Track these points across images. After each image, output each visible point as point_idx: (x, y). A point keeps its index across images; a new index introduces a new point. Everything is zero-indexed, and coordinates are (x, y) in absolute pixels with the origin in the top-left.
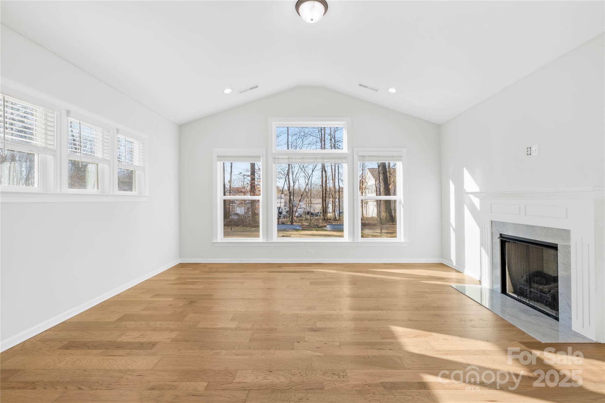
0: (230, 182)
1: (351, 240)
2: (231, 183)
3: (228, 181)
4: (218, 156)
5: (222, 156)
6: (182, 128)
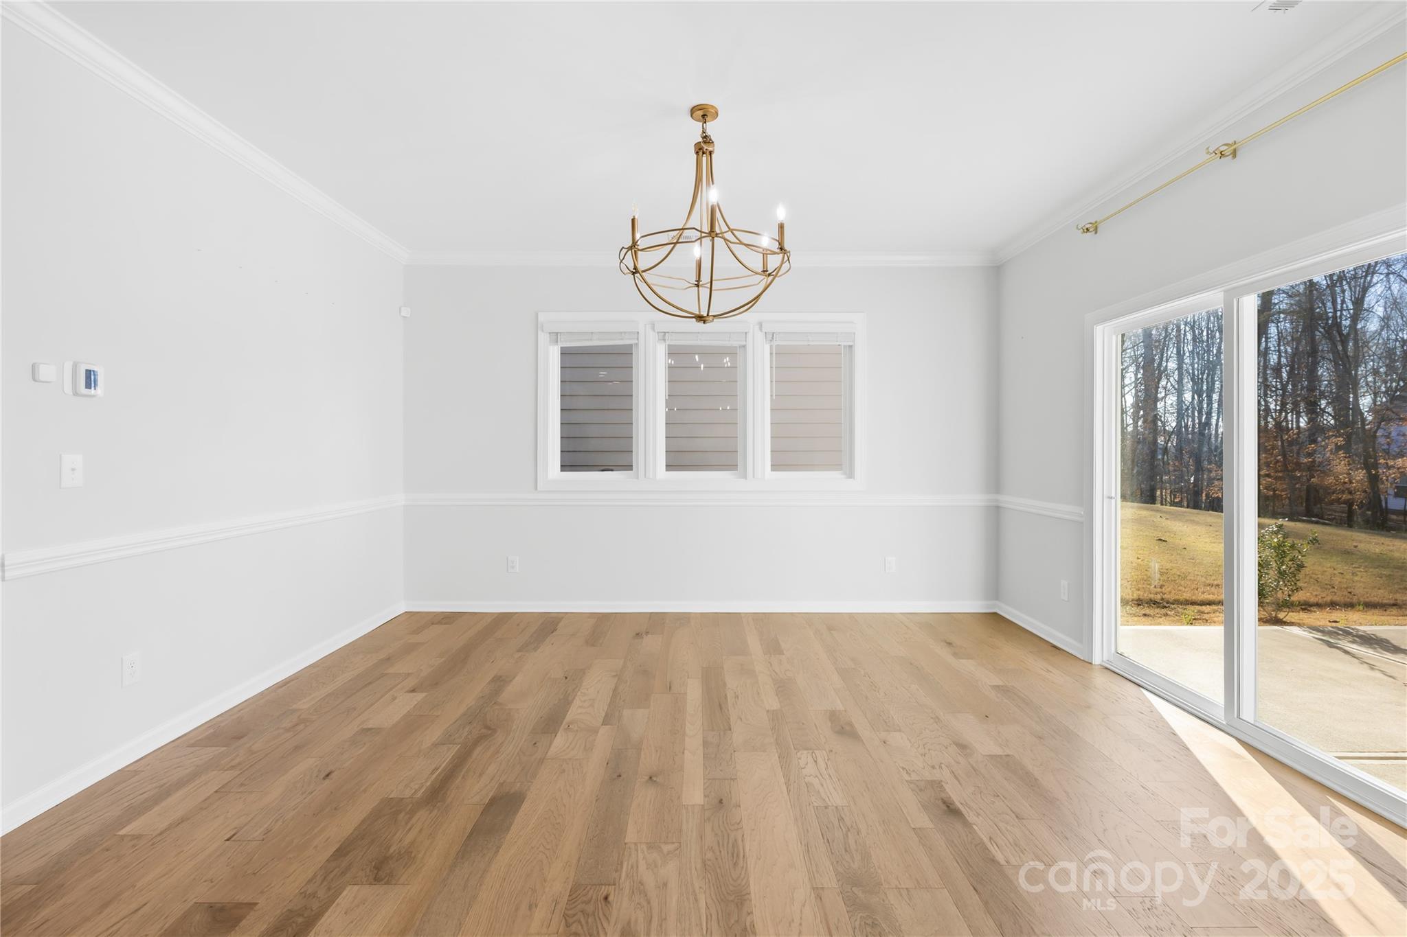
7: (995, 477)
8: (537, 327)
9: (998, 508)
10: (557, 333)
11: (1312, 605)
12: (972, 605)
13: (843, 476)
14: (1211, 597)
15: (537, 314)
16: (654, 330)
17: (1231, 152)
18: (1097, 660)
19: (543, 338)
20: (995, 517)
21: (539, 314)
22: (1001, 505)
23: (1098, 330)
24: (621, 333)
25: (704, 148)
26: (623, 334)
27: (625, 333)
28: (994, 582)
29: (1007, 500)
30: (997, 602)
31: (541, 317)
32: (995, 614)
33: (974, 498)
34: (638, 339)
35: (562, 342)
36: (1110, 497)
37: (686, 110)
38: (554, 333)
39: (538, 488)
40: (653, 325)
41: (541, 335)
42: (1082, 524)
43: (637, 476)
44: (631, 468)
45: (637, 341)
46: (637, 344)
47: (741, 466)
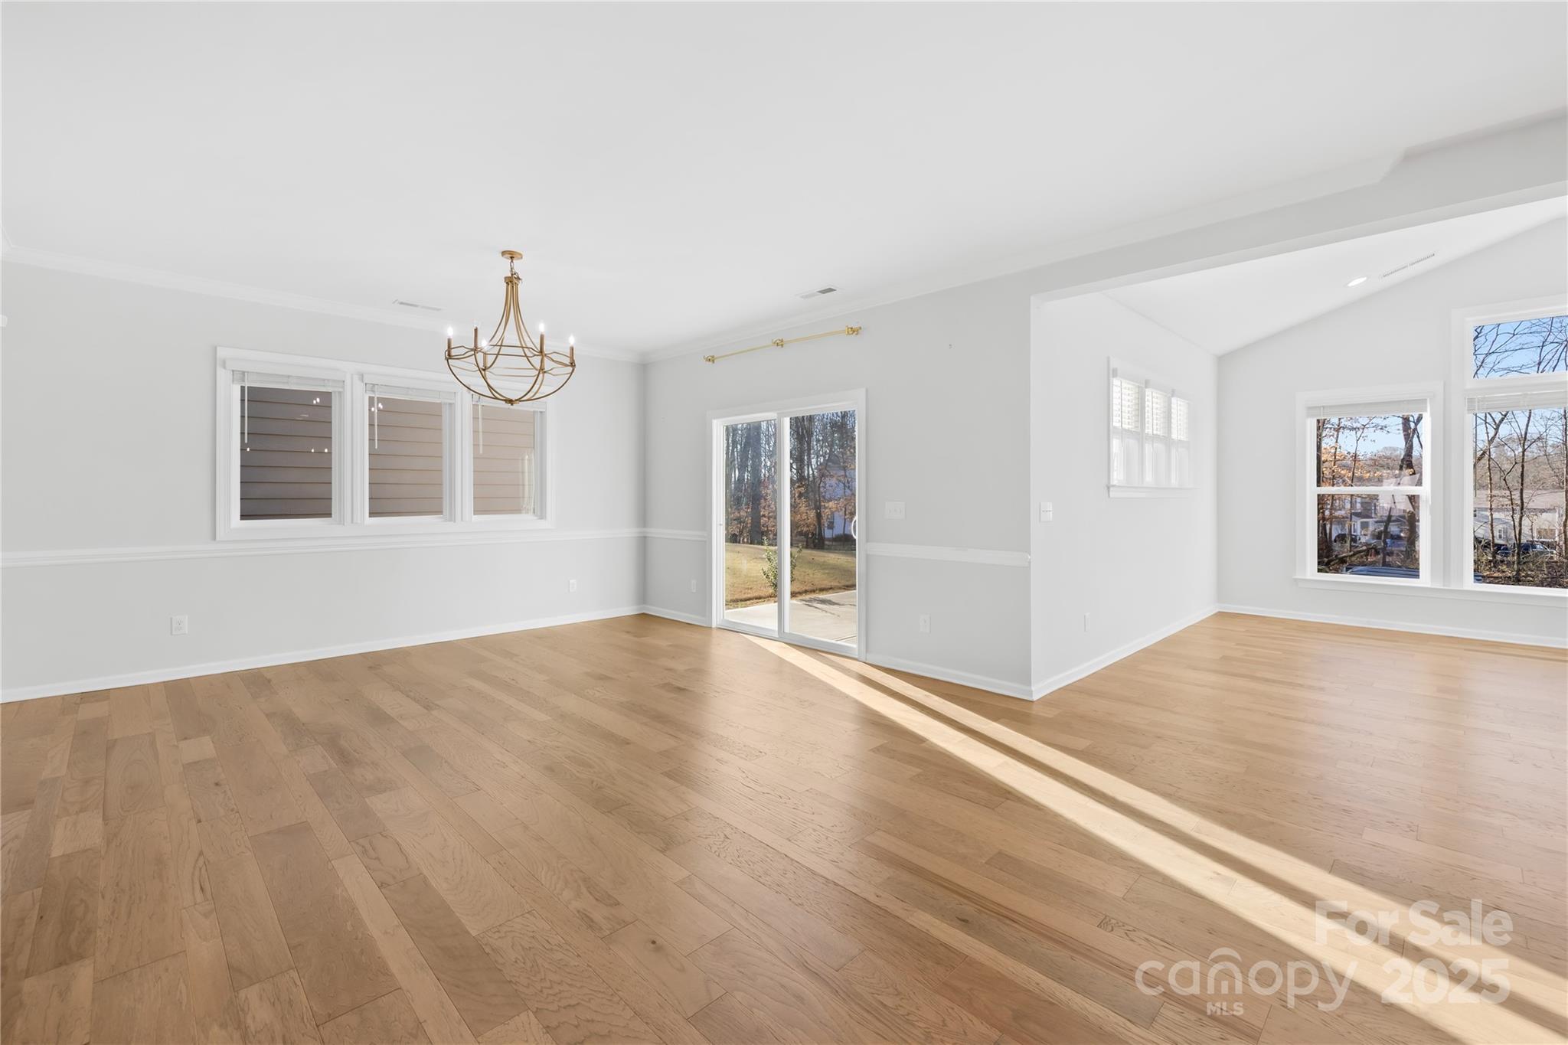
4: (1310, 408)
5: (1319, 407)
6: (1223, 361)
7: (643, 515)
8: (215, 362)
9: (645, 537)
10: (243, 373)
11: (797, 593)
12: (628, 610)
13: (536, 518)
14: (749, 596)
15: (216, 348)
16: (363, 382)
17: (780, 344)
18: (714, 625)
19: (223, 376)
20: (643, 545)
21: (218, 348)
22: (648, 535)
23: (715, 422)
24: (324, 380)
25: (512, 281)
26: (326, 382)
27: (328, 380)
28: (643, 593)
29: (653, 532)
30: (644, 606)
31: (222, 353)
32: (643, 614)
33: (628, 532)
34: (343, 387)
35: (244, 381)
36: (721, 525)
37: (504, 253)
38: (233, 371)
39: (218, 538)
40: (362, 377)
41: (220, 372)
42: (705, 542)
43: (341, 522)
44: (329, 515)
45: (341, 390)
46: (340, 393)
47: (446, 510)
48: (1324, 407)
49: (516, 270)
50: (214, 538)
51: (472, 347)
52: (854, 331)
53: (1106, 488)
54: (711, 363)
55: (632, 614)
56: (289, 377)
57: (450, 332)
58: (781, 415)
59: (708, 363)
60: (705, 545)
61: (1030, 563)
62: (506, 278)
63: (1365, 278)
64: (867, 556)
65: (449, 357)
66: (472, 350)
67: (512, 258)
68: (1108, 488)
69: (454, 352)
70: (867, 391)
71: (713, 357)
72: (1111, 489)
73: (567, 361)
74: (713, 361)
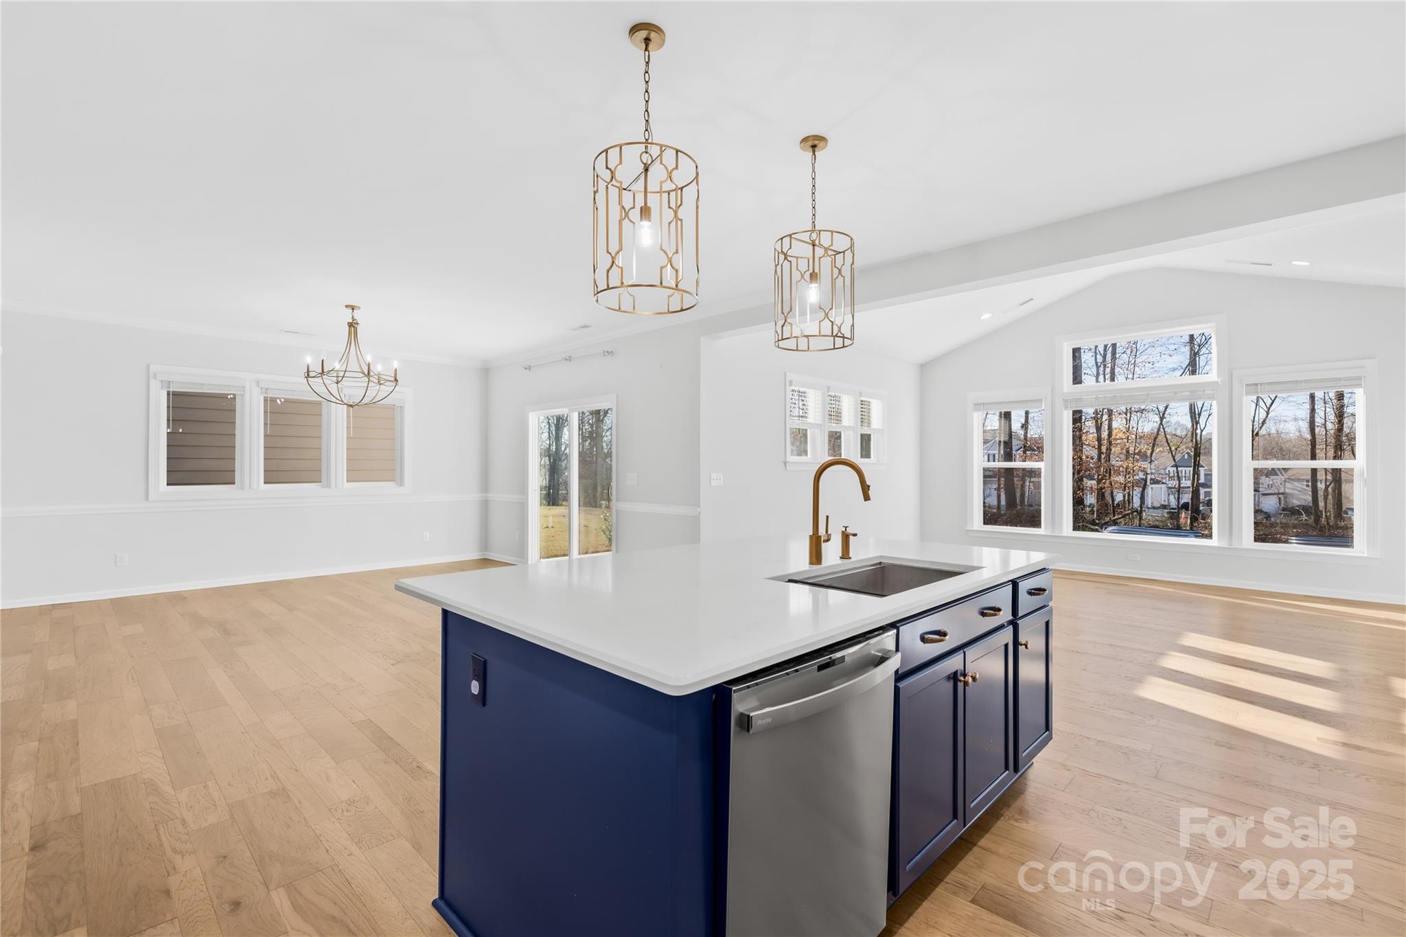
0: (1025, 426)
1: (1224, 544)
2: (1027, 428)
3: (1021, 425)
4: (975, 404)
5: (981, 404)
6: (924, 368)
7: (485, 483)
8: (148, 375)
9: (486, 500)
10: (169, 382)
12: (473, 555)
13: (396, 485)
16: (259, 387)
17: (569, 359)
19: (155, 385)
20: (485, 506)
21: (150, 365)
22: (488, 499)
23: (530, 414)
24: (229, 386)
25: (352, 325)
26: (231, 387)
27: (233, 386)
28: (484, 542)
29: (492, 496)
30: (485, 552)
31: (153, 368)
32: (486, 559)
33: (472, 496)
34: (244, 391)
35: (170, 388)
36: (535, 490)
37: (347, 306)
38: (162, 381)
39: (150, 499)
40: (258, 383)
41: (152, 382)
42: (523, 503)
43: (242, 488)
44: (234, 483)
45: (242, 393)
46: (242, 395)
47: (324, 479)
48: (984, 404)
49: (355, 317)
50: (147, 498)
51: (320, 371)
52: (610, 353)
53: (783, 464)
54: (527, 370)
55: (479, 558)
56: (203, 384)
57: (309, 360)
58: (572, 411)
59: (525, 370)
60: (523, 507)
61: (700, 513)
62: (348, 323)
63: (990, 315)
64: (617, 511)
65: (308, 376)
66: (320, 373)
67: (353, 309)
68: (785, 463)
69: (312, 374)
70: (617, 395)
71: (530, 366)
72: (787, 464)
73: (393, 379)
74: (530, 369)
